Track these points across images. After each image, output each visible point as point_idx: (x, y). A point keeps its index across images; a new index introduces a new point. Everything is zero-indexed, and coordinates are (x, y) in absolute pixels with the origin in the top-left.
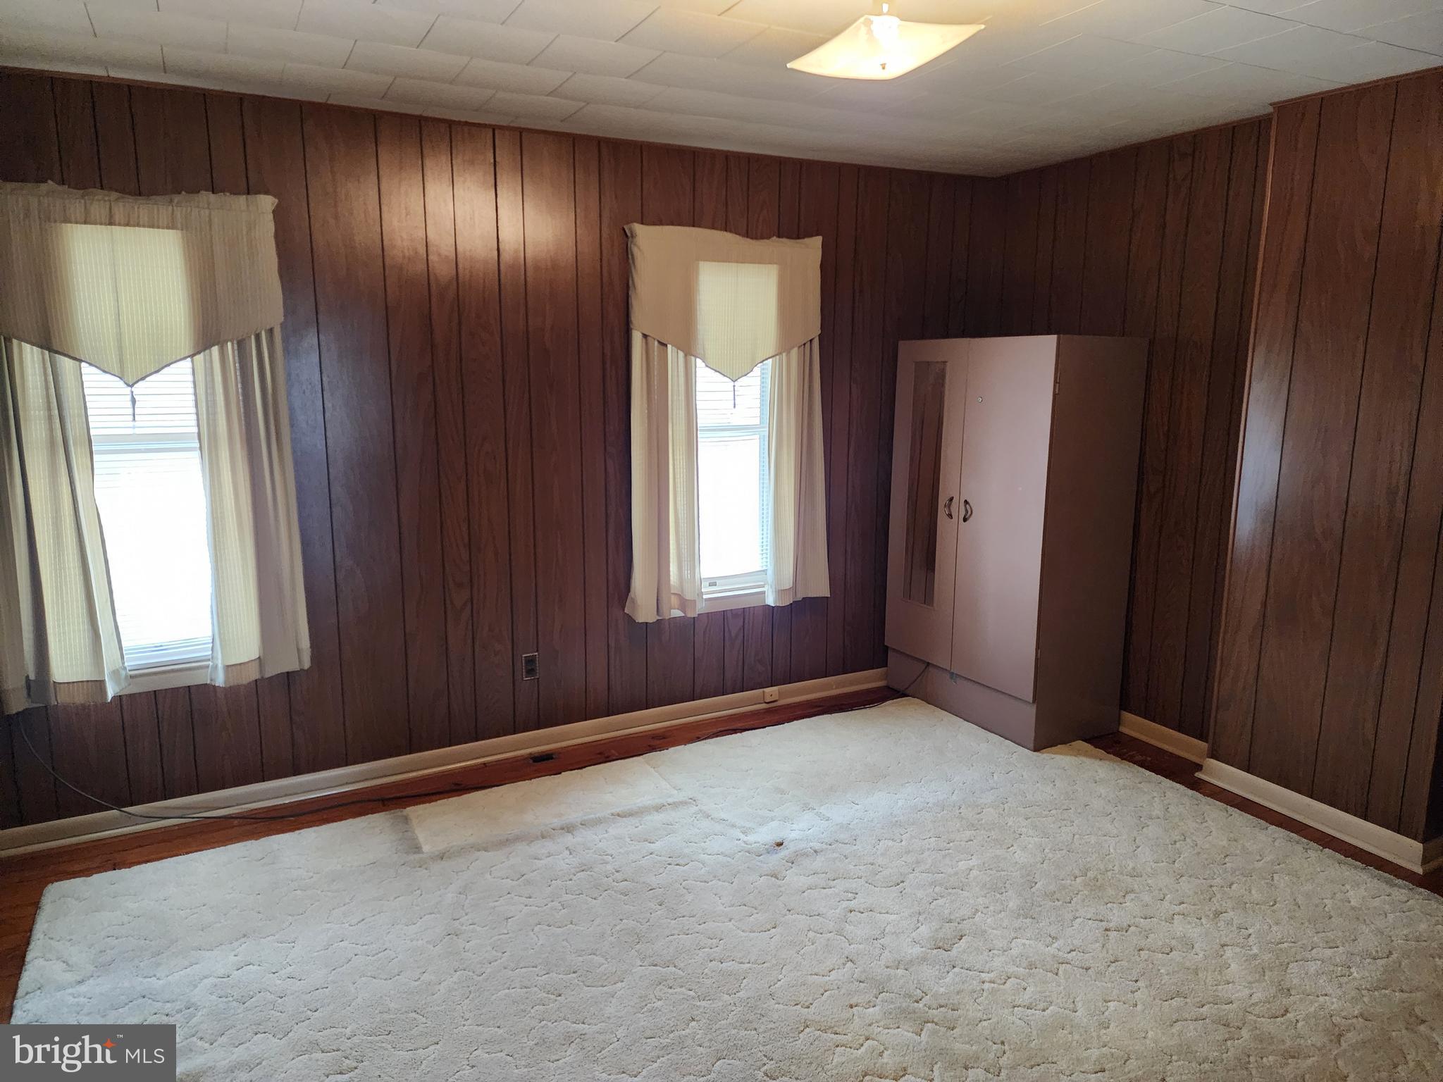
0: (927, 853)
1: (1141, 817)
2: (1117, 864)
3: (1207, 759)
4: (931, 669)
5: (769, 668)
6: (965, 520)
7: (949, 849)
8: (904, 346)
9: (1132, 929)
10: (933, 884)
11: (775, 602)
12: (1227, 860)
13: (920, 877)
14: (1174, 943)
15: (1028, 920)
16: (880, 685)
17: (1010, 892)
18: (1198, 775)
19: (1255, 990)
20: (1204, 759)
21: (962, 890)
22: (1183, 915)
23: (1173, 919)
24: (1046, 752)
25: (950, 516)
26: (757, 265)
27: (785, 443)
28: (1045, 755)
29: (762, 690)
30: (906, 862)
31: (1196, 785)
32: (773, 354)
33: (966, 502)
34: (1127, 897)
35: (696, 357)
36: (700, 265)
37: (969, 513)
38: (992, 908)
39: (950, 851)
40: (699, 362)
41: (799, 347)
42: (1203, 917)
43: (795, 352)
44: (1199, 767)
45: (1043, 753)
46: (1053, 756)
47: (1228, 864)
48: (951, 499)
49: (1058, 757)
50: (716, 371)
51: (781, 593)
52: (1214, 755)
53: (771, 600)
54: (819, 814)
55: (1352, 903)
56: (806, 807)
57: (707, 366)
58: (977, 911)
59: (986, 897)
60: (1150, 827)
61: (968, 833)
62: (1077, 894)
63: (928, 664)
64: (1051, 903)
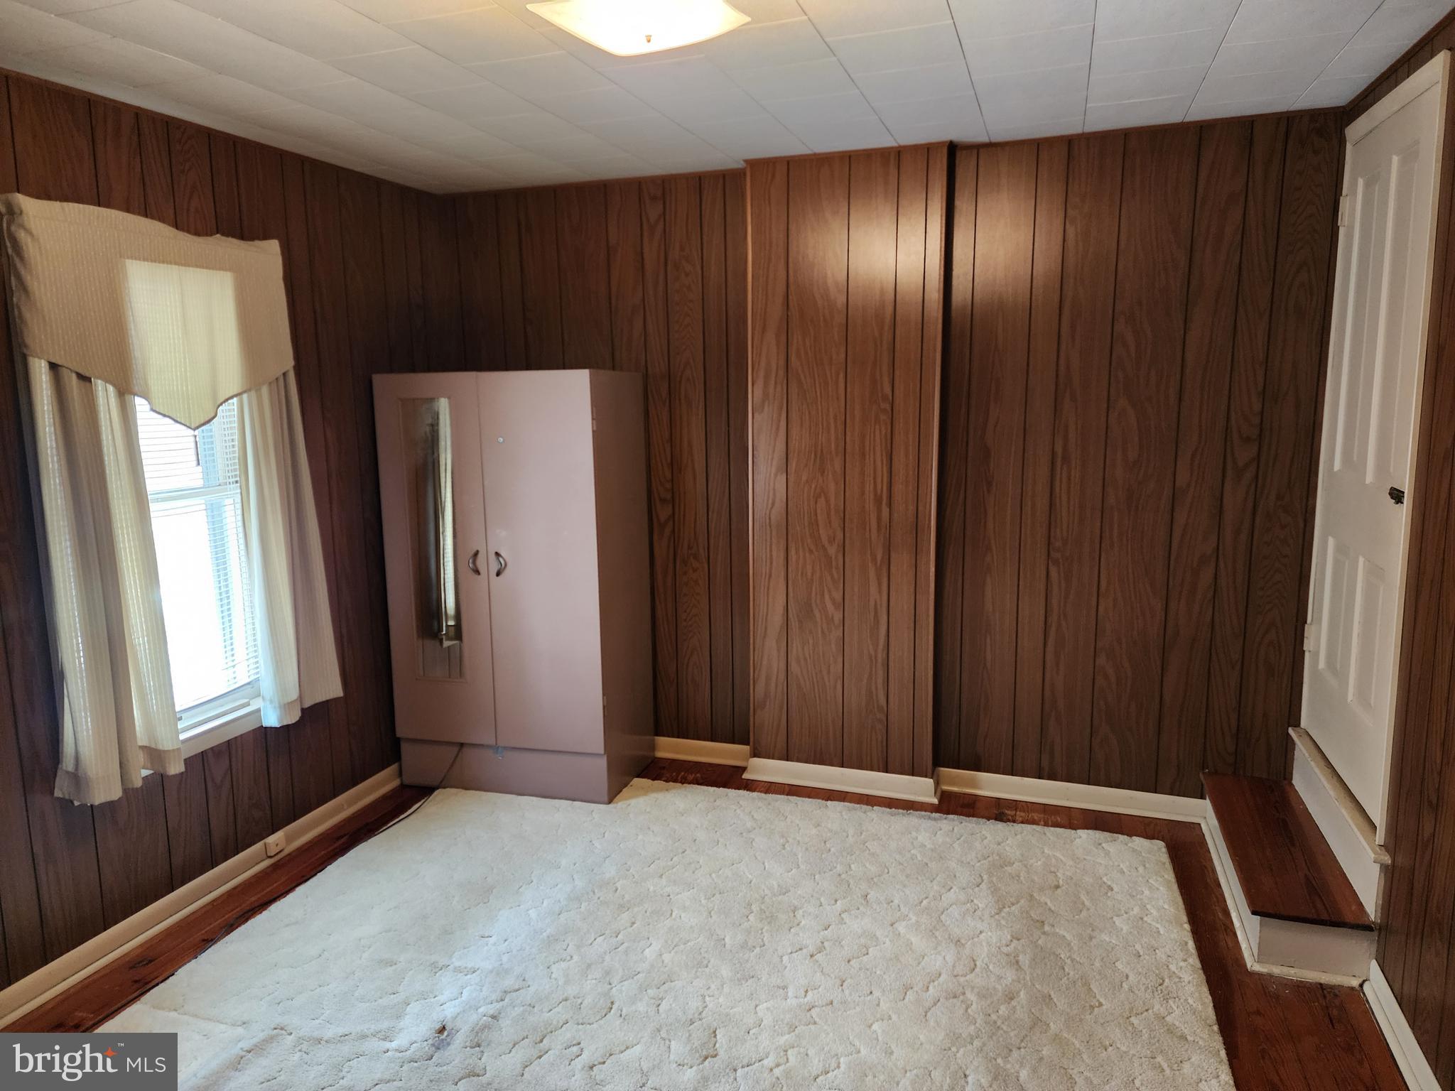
0: (607, 958)
1: (742, 833)
2: (763, 887)
3: (751, 759)
4: (465, 750)
5: (269, 812)
6: (498, 574)
7: (623, 943)
8: (379, 380)
9: (826, 944)
10: (643, 989)
11: (280, 719)
12: (828, 846)
13: (623, 988)
14: (863, 941)
15: (750, 981)
16: (395, 786)
17: (712, 960)
18: (745, 776)
19: (944, 954)
20: (748, 760)
21: (671, 982)
22: (846, 911)
23: (843, 919)
24: (620, 801)
25: (477, 572)
26: (205, 270)
27: (269, 508)
28: (620, 804)
29: (262, 842)
30: (596, 979)
31: (750, 786)
32: (240, 391)
33: (497, 554)
34: (798, 916)
35: (135, 394)
36: (127, 264)
37: (503, 565)
38: (713, 987)
39: (626, 945)
40: (139, 401)
41: (270, 383)
42: (860, 906)
43: (265, 390)
44: (744, 769)
45: (617, 803)
46: (628, 802)
47: (832, 849)
48: (476, 554)
49: (633, 802)
50: (165, 416)
51: (286, 707)
52: (755, 754)
53: (272, 719)
54: (458, 970)
55: (928, 846)
56: (436, 968)
57: (153, 410)
58: (703, 996)
59: (698, 977)
60: (756, 840)
61: (625, 917)
62: (762, 933)
63: (462, 745)
64: (752, 954)
